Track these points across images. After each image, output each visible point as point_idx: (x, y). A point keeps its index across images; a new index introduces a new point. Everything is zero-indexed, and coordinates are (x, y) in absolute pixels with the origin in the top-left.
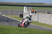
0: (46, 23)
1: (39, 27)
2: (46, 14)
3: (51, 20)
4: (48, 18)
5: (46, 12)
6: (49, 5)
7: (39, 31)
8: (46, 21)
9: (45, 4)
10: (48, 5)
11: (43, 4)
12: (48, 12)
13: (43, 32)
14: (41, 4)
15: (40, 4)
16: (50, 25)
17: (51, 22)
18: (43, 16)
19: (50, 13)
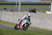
0: (9, 21)
1: (2, 25)
2: (9, 12)
3: (14, 18)
4: (11, 16)
5: (9, 9)
6: (12, 3)
7: (3, 29)
8: (9, 19)
9: (7, 2)
10: (10, 3)
11: (6, 1)
12: (11, 10)
13: (7, 31)
14: (4, 2)
15: (2, 2)
16: (13, 23)
17: (14, 20)
18: (6, 14)
19: (13, 11)
